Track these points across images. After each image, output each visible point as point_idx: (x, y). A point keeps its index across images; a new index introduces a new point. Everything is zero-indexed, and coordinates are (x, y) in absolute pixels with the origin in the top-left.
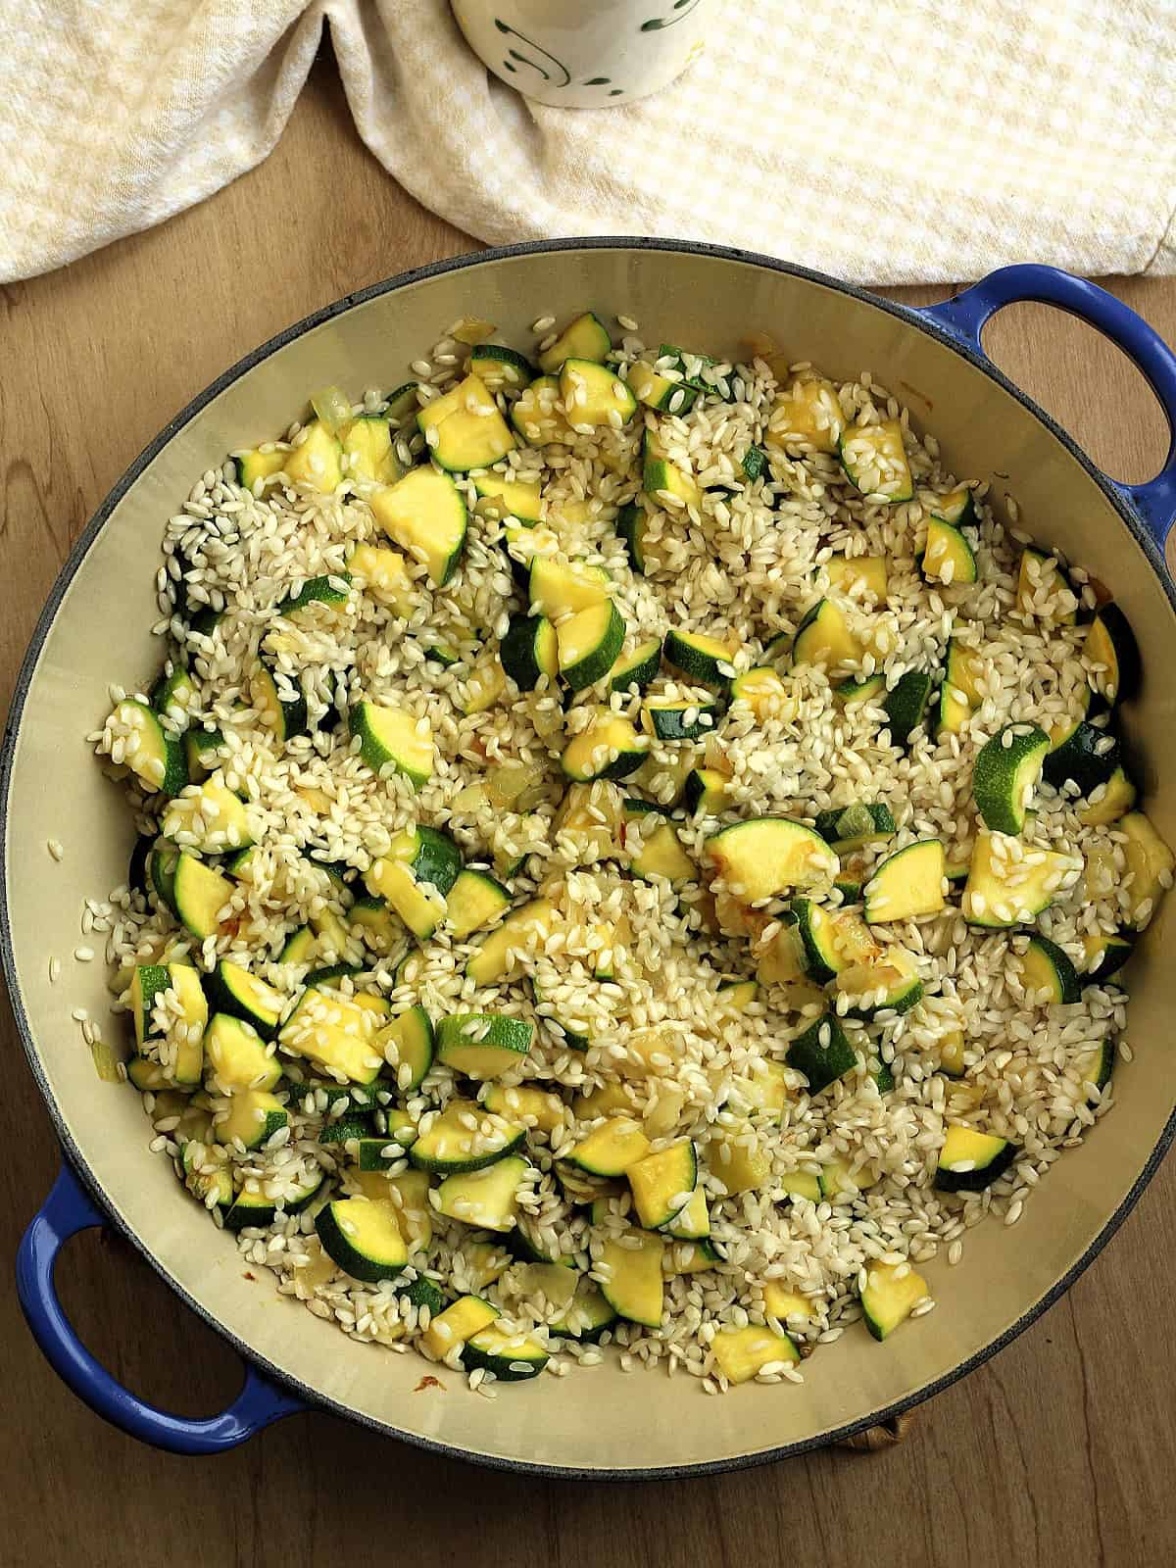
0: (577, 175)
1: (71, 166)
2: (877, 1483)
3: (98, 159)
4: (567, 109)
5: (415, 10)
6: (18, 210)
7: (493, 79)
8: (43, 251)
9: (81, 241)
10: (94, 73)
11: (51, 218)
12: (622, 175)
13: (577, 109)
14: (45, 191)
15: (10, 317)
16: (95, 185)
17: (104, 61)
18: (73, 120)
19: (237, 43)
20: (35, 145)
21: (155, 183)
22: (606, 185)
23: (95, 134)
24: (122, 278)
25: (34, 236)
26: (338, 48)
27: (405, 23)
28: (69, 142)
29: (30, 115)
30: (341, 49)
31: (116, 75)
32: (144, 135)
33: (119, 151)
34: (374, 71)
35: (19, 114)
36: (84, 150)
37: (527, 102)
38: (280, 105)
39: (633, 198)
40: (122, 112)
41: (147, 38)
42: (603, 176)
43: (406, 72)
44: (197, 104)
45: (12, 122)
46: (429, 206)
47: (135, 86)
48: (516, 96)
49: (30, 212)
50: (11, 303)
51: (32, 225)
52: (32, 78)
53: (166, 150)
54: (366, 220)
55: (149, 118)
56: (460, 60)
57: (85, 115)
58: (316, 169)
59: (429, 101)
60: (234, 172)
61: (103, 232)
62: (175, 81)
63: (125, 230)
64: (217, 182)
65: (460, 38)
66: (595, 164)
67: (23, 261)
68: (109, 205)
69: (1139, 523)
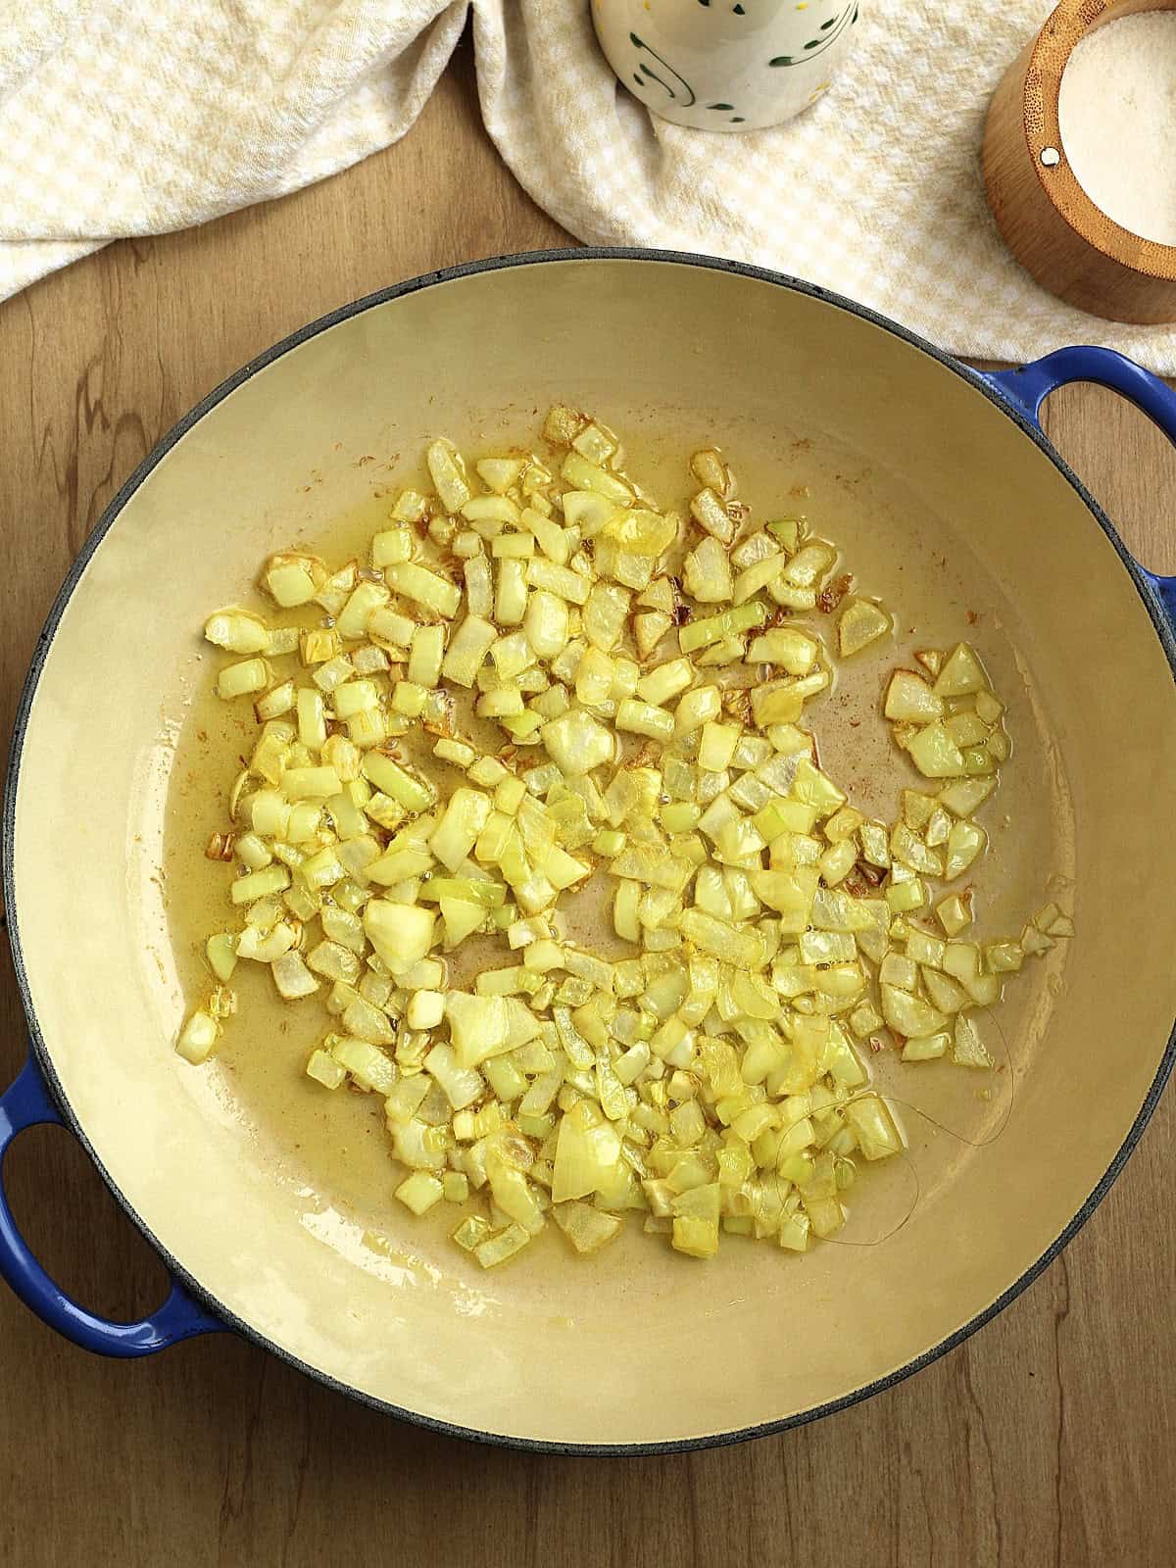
0: (688, 195)
1: (212, 129)
2: (850, 1492)
3: (239, 126)
4: (689, 128)
5: (556, 12)
6: (157, 167)
7: (621, 89)
8: (177, 211)
9: (215, 204)
10: (243, 41)
11: (188, 179)
12: (731, 203)
13: (698, 129)
14: (184, 152)
15: (137, 275)
16: (235, 153)
17: (254, 33)
18: (219, 85)
19: (387, 29)
20: (180, 104)
21: (293, 153)
22: (714, 209)
23: (238, 101)
24: (248, 245)
25: (170, 194)
26: (477, 37)
27: (545, 22)
28: (212, 106)
29: (177, 75)
30: (480, 38)
31: (264, 46)
32: (287, 109)
33: (260, 122)
34: (508, 62)
35: (167, 73)
36: (225, 118)
37: (651, 116)
38: (419, 86)
39: (738, 227)
40: (266, 81)
41: (298, 12)
42: (712, 201)
43: (538, 69)
44: (340, 83)
45: (158, 80)
46: (540, 203)
47: (281, 58)
48: (641, 109)
49: (169, 171)
50: (139, 259)
51: (169, 183)
52: (184, 38)
53: (306, 125)
54: (491, 217)
55: (292, 92)
56: (591, 67)
57: (230, 81)
58: (449, 161)
59: (555, 101)
60: (369, 149)
61: (238, 197)
62: (321, 59)
63: (258, 197)
64: (352, 157)
65: (594, 43)
66: (708, 187)
67: (157, 217)
68: (245, 173)
69: (1161, 614)
